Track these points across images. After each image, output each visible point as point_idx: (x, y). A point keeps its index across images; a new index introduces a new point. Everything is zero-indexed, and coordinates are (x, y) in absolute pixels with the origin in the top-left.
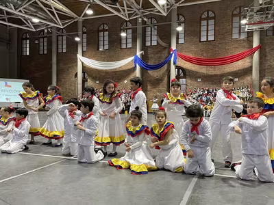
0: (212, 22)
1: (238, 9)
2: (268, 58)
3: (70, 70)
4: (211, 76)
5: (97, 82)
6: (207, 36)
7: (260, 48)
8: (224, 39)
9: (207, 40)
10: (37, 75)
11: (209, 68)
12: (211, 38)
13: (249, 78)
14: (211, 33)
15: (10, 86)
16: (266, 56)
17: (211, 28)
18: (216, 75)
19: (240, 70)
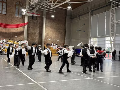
0: (5, 4)
1: (18, 3)
2: (30, 29)
4: (3, 33)
6: (2, 11)
7: (28, 23)
8: (11, 15)
9: (2, 13)
11: (2, 28)
12: (4, 13)
13: (22, 37)
14: (4, 10)
16: (29, 28)
17: (4, 7)
18: (6, 33)
19: (18, 32)
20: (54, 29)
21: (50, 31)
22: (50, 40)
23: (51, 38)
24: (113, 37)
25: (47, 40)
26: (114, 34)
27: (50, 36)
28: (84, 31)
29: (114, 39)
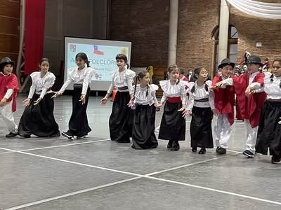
3: (203, 23)
5: (259, 45)
10: (140, 33)
15: (101, 53)
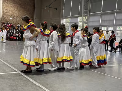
20: (18, 3)
21: (11, 7)
22: (11, 18)
23: (12, 16)
24: (87, 17)
25: (7, 18)
26: (88, 13)
27: (11, 13)
28: (57, 9)
29: (87, 20)
